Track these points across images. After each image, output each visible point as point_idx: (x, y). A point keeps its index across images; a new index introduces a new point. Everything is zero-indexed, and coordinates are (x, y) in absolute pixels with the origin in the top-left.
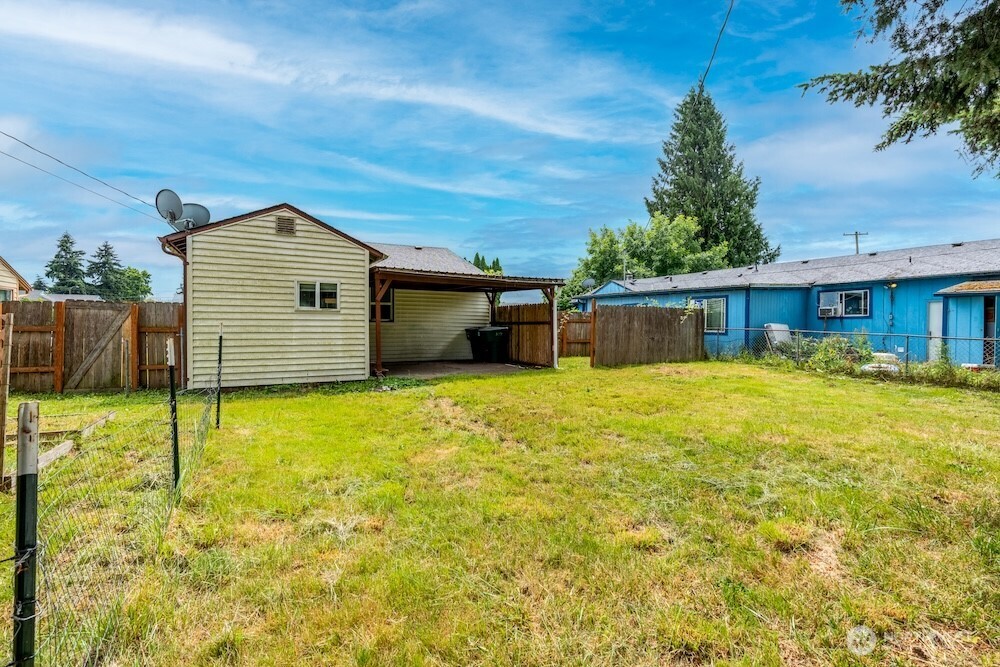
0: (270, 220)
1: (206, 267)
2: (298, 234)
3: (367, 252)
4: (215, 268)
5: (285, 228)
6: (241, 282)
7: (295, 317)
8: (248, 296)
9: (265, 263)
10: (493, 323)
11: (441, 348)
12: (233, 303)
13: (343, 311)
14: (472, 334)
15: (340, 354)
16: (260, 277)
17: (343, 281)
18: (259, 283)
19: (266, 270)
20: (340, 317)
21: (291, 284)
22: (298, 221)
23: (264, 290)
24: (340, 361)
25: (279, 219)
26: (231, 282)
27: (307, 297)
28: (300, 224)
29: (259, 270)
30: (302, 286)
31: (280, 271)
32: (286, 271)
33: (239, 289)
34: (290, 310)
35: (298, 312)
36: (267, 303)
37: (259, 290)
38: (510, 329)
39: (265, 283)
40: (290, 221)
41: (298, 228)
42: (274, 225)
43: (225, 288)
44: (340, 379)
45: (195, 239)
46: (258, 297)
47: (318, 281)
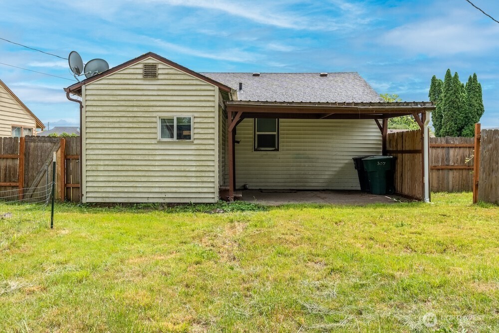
0: (139, 68)
1: (94, 109)
2: (160, 77)
3: (217, 88)
4: (100, 109)
5: (150, 73)
6: (118, 120)
7: (157, 147)
8: (123, 130)
9: (135, 103)
10: (385, 152)
11: (326, 177)
12: (113, 136)
13: (196, 142)
14: (360, 163)
15: (194, 179)
16: (131, 115)
17: (196, 115)
18: (130, 120)
19: (135, 109)
20: (193, 147)
21: (154, 120)
22: (160, 66)
23: (135, 125)
24: (193, 185)
25: (146, 66)
26: (111, 120)
27: (167, 126)
28: (162, 68)
29: (131, 109)
30: (163, 121)
31: (146, 109)
32: (151, 109)
33: (117, 125)
34: (154, 141)
35: (160, 142)
36: (136, 136)
37: (131, 125)
38: (395, 159)
39: (135, 120)
40: (154, 66)
41: (160, 72)
42: (141, 71)
43: (107, 125)
44: (193, 201)
45: (87, 87)
46: (130, 131)
47: (175, 116)
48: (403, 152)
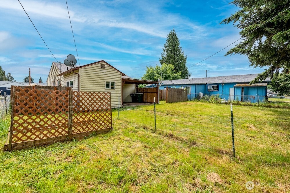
0: (99, 65)
1: (84, 77)
2: (106, 69)
3: (121, 74)
4: (86, 77)
5: (103, 67)
6: (92, 81)
8: (94, 85)
9: (98, 76)
10: (137, 92)
12: (90, 87)
13: (116, 89)
14: (132, 95)
15: (115, 101)
16: (97, 80)
17: (116, 81)
18: (97, 82)
19: (98, 78)
20: (115, 91)
21: (104, 82)
22: (106, 65)
23: (98, 84)
24: (115, 103)
25: (102, 64)
26: (90, 81)
27: (108, 86)
29: (97, 78)
30: (107, 83)
31: (102, 78)
32: (103, 79)
33: (92, 83)
34: (104, 89)
35: (106, 90)
36: (98, 87)
37: (97, 84)
39: (98, 82)
40: (104, 65)
41: (106, 67)
42: (100, 66)
43: (89, 83)
44: (115, 107)
45: (82, 69)
46: (96, 85)
47: (110, 81)
48: (146, 92)
